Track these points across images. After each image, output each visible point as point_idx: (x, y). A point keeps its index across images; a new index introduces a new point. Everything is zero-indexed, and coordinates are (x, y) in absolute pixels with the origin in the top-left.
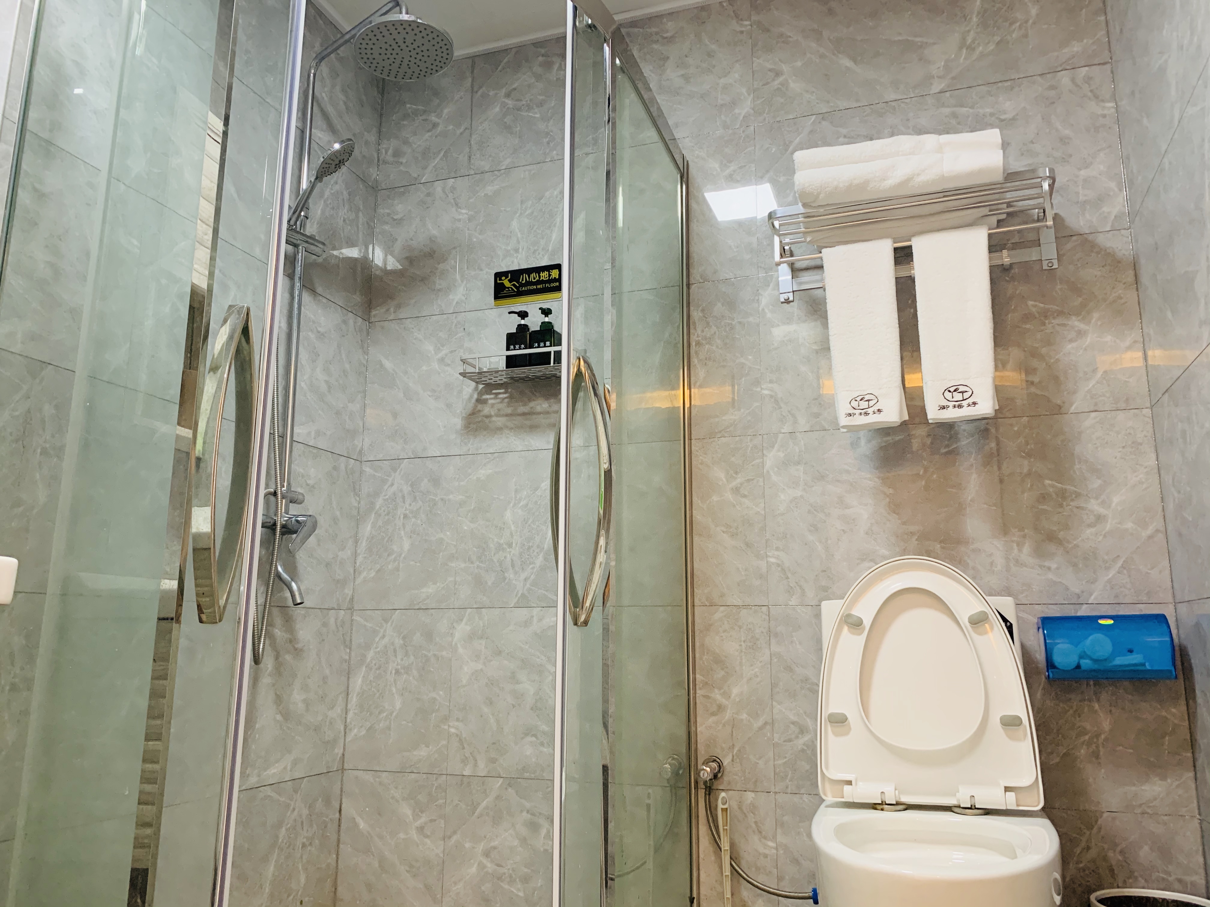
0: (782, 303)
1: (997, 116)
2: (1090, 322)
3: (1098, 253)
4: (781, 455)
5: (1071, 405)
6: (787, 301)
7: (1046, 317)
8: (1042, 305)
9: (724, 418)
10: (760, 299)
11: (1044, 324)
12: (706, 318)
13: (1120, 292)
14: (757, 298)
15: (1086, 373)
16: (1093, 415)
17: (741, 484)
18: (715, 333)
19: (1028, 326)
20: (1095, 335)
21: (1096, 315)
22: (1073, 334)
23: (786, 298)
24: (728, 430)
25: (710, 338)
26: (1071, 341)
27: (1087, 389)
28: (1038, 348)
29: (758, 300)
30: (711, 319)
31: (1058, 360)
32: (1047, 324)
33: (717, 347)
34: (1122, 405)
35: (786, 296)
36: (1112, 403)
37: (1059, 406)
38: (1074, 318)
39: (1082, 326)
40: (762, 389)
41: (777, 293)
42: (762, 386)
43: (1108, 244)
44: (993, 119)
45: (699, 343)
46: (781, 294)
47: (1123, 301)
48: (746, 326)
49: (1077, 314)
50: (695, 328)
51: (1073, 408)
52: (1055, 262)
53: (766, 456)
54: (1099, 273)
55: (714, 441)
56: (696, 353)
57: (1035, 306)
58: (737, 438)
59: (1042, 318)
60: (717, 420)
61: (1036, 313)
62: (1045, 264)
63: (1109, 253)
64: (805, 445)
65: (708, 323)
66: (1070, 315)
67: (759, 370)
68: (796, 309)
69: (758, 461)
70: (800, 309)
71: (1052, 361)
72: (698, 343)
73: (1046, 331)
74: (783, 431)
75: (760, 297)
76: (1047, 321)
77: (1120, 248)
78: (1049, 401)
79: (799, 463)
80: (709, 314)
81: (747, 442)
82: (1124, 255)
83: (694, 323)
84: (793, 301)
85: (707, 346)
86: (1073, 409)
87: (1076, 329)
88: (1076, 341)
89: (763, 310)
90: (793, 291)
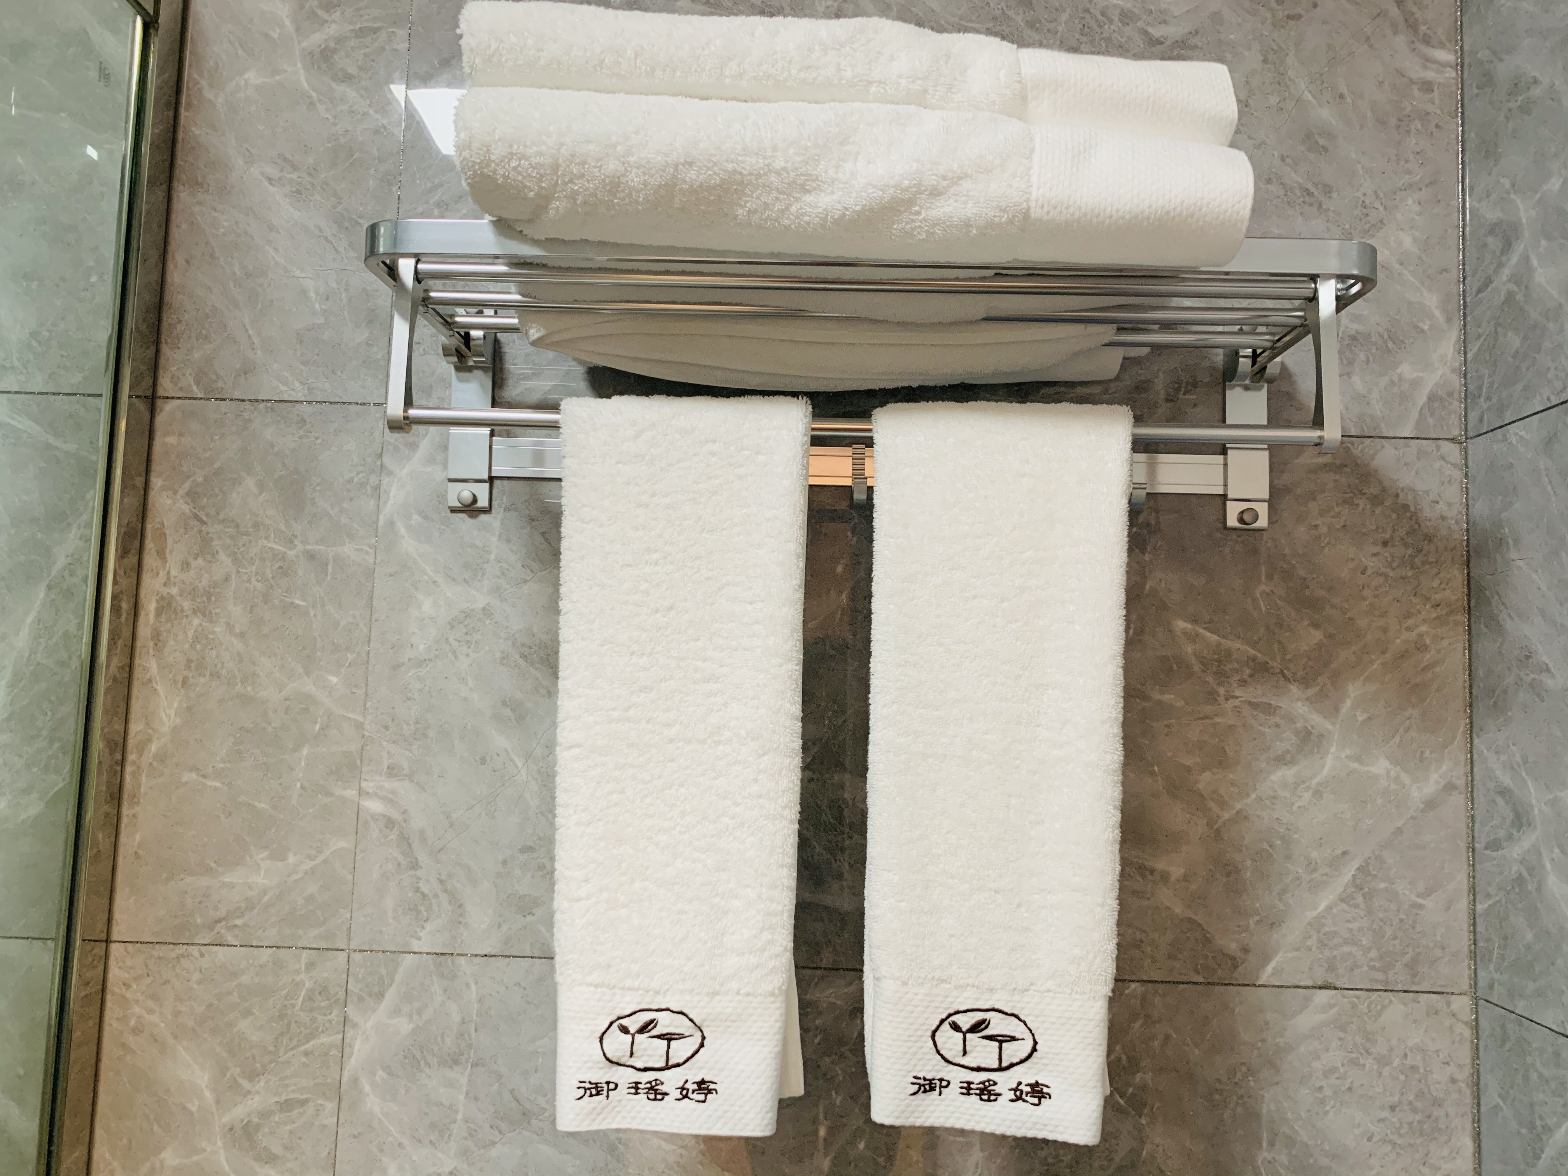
0: (454, 510)
1: (1140, 24)
2: (1337, 709)
3: (1376, 500)
4: (405, 1026)
5: (1266, 959)
6: (470, 509)
7: (1222, 676)
8: (1214, 638)
9: (227, 879)
10: (383, 487)
11: (1212, 697)
12: (203, 523)
13: (1423, 628)
14: (373, 480)
15: (1311, 867)
16: (1323, 996)
17: (265, 1115)
18: (227, 579)
19: (1168, 697)
20: (1348, 752)
21: (1354, 690)
22: (1287, 741)
23: (467, 496)
24: (238, 922)
25: (209, 595)
26: (1281, 760)
27: (1310, 915)
28: (1189, 770)
29: (377, 488)
30: (218, 527)
31: (1242, 817)
32: (1221, 699)
33: (230, 627)
34: (1399, 977)
35: (466, 492)
36: (1372, 968)
37: (1233, 959)
38: (1294, 689)
39: (1317, 720)
40: (361, 792)
41: (440, 476)
42: (364, 784)
43: (1405, 479)
44: (1128, 30)
45: (169, 604)
46: (451, 480)
47: (1428, 657)
48: (330, 569)
49: (1305, 682)
50: (161, 554)
51: (1269, 969)
52: (1262, 509)
53: (355, 1026)
54: (1372, 564)
55: (188, 956)
56: (157, 637)
57: (1193, 638)
58: (265, 955)
59: (1210, 679)
60: (204, 881)
61: (1194, 661)
62: (1233, 511)
63: (1406, 507)
64: (480, 1001)
65: (206, 541)
66: (1287, 679)
67: (360, 726)
68: (494, 539)
69: (325, 1039)
70: (508, 541)
71: (1226, 816)
72: (166, 605)
73: (1218, 720)
74: (416, 946)
75: (385, 480)
76: (1222, 691)
77: (1433, 496)
78: (1207, 941)
79: (455, 1061)
80: (212, 511)
81: (297, 972)
82: (1443, 518)
83: (161, 535)
84: (488, 510)
85: (196, 622)
86: (1266, 976)
87: (1299, 725)
88: (1293, 762)
89: (391, 524)
90: (491, 480)
